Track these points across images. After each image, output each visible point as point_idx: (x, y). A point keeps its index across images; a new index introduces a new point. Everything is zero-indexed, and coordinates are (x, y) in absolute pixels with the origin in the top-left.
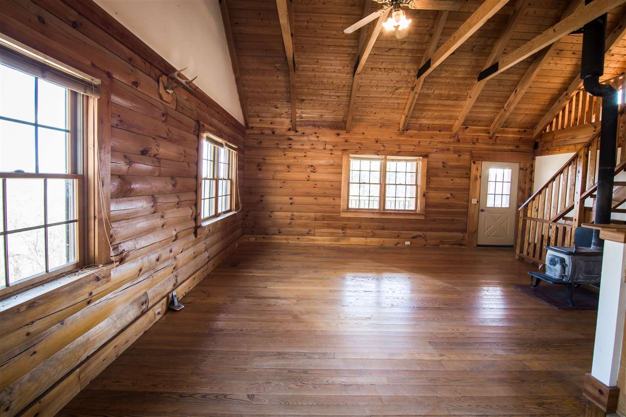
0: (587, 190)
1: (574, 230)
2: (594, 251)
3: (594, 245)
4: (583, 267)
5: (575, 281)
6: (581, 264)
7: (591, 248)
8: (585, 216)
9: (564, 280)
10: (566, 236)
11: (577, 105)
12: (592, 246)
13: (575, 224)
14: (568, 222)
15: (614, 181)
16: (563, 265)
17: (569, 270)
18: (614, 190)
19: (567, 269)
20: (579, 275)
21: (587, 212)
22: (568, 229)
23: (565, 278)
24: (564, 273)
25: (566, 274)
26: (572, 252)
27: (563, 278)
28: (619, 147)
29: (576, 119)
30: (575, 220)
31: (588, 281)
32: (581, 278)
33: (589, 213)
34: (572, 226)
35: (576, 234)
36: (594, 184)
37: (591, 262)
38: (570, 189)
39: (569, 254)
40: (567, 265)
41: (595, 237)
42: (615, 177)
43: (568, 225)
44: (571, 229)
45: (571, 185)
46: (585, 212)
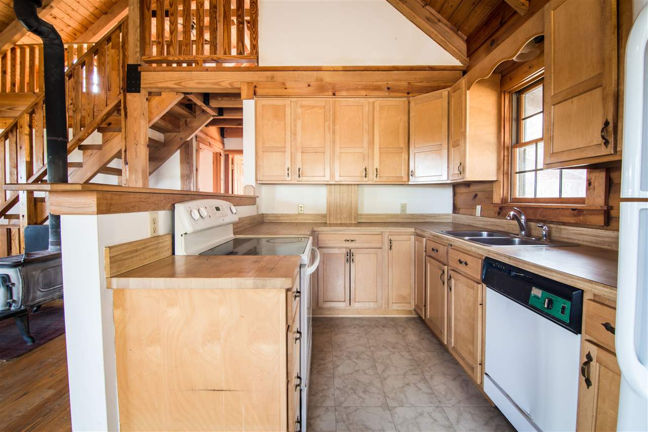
0: (34, 172)
1: (22, 230)
2: (52, 253)
3: (52, 245)
4: (40, 280)
5: (32, 304)
6: (37, 276)
7: (49, 250)
8: (36, 209)
9: (13, 308)
10: (12, 241)
11: (13, 66)
12: (50, 246)
13: (23, 222)
14: (14, 221)
15: (68, 161)
16: (8, 286)
17: (18, 292)
18: (69, 173)
19: (14, 289)
20: (36, 292)
21: (39, 204)
22: (14, 231)
23: (14, 305)
24: (11, 297)
25: (15, 298)
26: (20, 262)
27: (10, 306)
28: (70, 126)
29: (13, 84)
30: (23, 216)
31: (50, 297)
32: (40, 296)
33: (42, 204)
34: (19, 225)
35: (26, 236)
36: (43, 164)
37: (51, 269)
38: (11, 174)
39: (15, 265)
40: (13, 284)
41: (52, 233)
42: (68, 156)
43: (14, 225)
44: (19, 229)
45: (11, 167)
46: (35, 205)
